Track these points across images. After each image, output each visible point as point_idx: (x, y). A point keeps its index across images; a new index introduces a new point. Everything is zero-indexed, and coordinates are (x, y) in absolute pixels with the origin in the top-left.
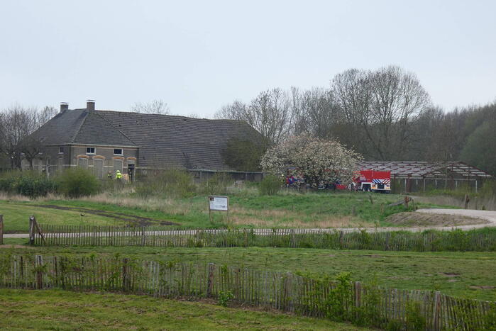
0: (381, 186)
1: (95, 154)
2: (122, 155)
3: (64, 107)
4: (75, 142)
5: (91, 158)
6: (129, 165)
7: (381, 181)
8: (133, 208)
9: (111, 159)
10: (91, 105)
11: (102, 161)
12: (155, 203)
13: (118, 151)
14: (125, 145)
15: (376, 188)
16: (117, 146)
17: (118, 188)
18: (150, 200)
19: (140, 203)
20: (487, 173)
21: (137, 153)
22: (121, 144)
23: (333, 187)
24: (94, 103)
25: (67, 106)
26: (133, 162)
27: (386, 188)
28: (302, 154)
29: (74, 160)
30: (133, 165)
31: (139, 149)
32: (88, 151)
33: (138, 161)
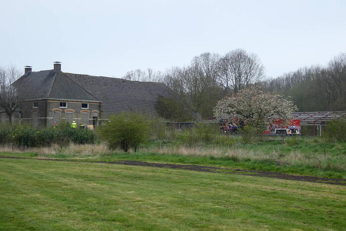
0: (293, 131)
1: (66, 107)
2: (88, 108)
3: (28, 70)
4: (51, 97)
5: (63, 112)
6: (94, 117)
7: (294, 126)
9: (79, 113)
10: (57, 66)
11: (72, 114)
13: (85, 106)
14: (90, 100)
15: (290, 133)
16: (84, 101)
21: (100, 106)
22: (87, 99)
24: (60, 65)
25: (30, 69)
26: (96, 115)
27: (297, 132)
29: (50, 113)
30: (96, 117)
31: (100, 103)
32: (61, 106)
33: (100, 114)
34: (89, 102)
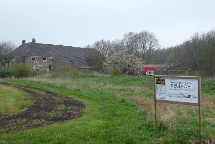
0: (150, 73)
1: (35, 60)
2: (46, 61)
3: (24, 42)
4: (27, 55)
5: (33, 62)
6: (49, 65)
7: (150, 71)
8: (47, 84)
9: (42, 63)
10: (34, 40)
11: (38, 63)
12: (60, 81)
13: (45, 59)
14: (48, 56)
15: (148, 74)
16: (45, 57)
17: (44, 74)
18: (57, 80)
19: (52, 81)
20: (190, 68)
21: (53, 60)
22: (46, 56)
23: (132, 73)
25: (25, 42)
26: (51, 64)
27: (152, 74)
28: (121, 60)
29: (26, 63)
30: (51, 65)
31: (53, 58)
32: (32, 59)
33: (53, 64)
34: (47, 58)
